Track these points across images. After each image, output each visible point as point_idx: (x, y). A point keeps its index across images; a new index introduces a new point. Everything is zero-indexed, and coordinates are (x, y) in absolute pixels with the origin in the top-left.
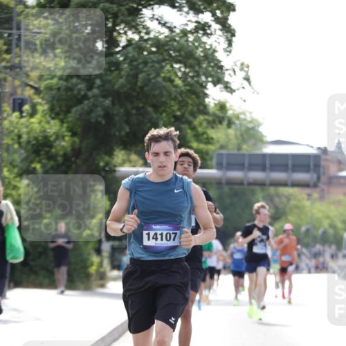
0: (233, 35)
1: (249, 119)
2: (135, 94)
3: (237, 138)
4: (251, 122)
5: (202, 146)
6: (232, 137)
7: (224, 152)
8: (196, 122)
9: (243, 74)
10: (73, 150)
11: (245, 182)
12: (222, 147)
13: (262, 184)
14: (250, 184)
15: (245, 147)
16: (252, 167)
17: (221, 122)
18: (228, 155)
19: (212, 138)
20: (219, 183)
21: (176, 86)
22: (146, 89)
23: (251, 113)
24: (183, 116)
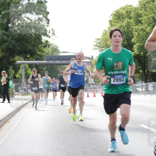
0: (49, 21)
1: (55, 46)
2: (21, 39)
3: (51, 51)
4: (56, 46)
5: (41, 53)
6: (50, 51)
7: (48, 55)
8: (39, 47)
9: (52, 32)
10: (3, 56)
11: (55, 64)
12: (47, 54)
13: (59, 64)
14: (56, 65)
15: (54, 54)
16: (56, 60)
17: (46, 46)
18: (49, 56)
19: (44, 51)
20: (47, 65)
21: (33, 36)
22: (24, 37)
23: (56, 44)
24: (35, 45)
